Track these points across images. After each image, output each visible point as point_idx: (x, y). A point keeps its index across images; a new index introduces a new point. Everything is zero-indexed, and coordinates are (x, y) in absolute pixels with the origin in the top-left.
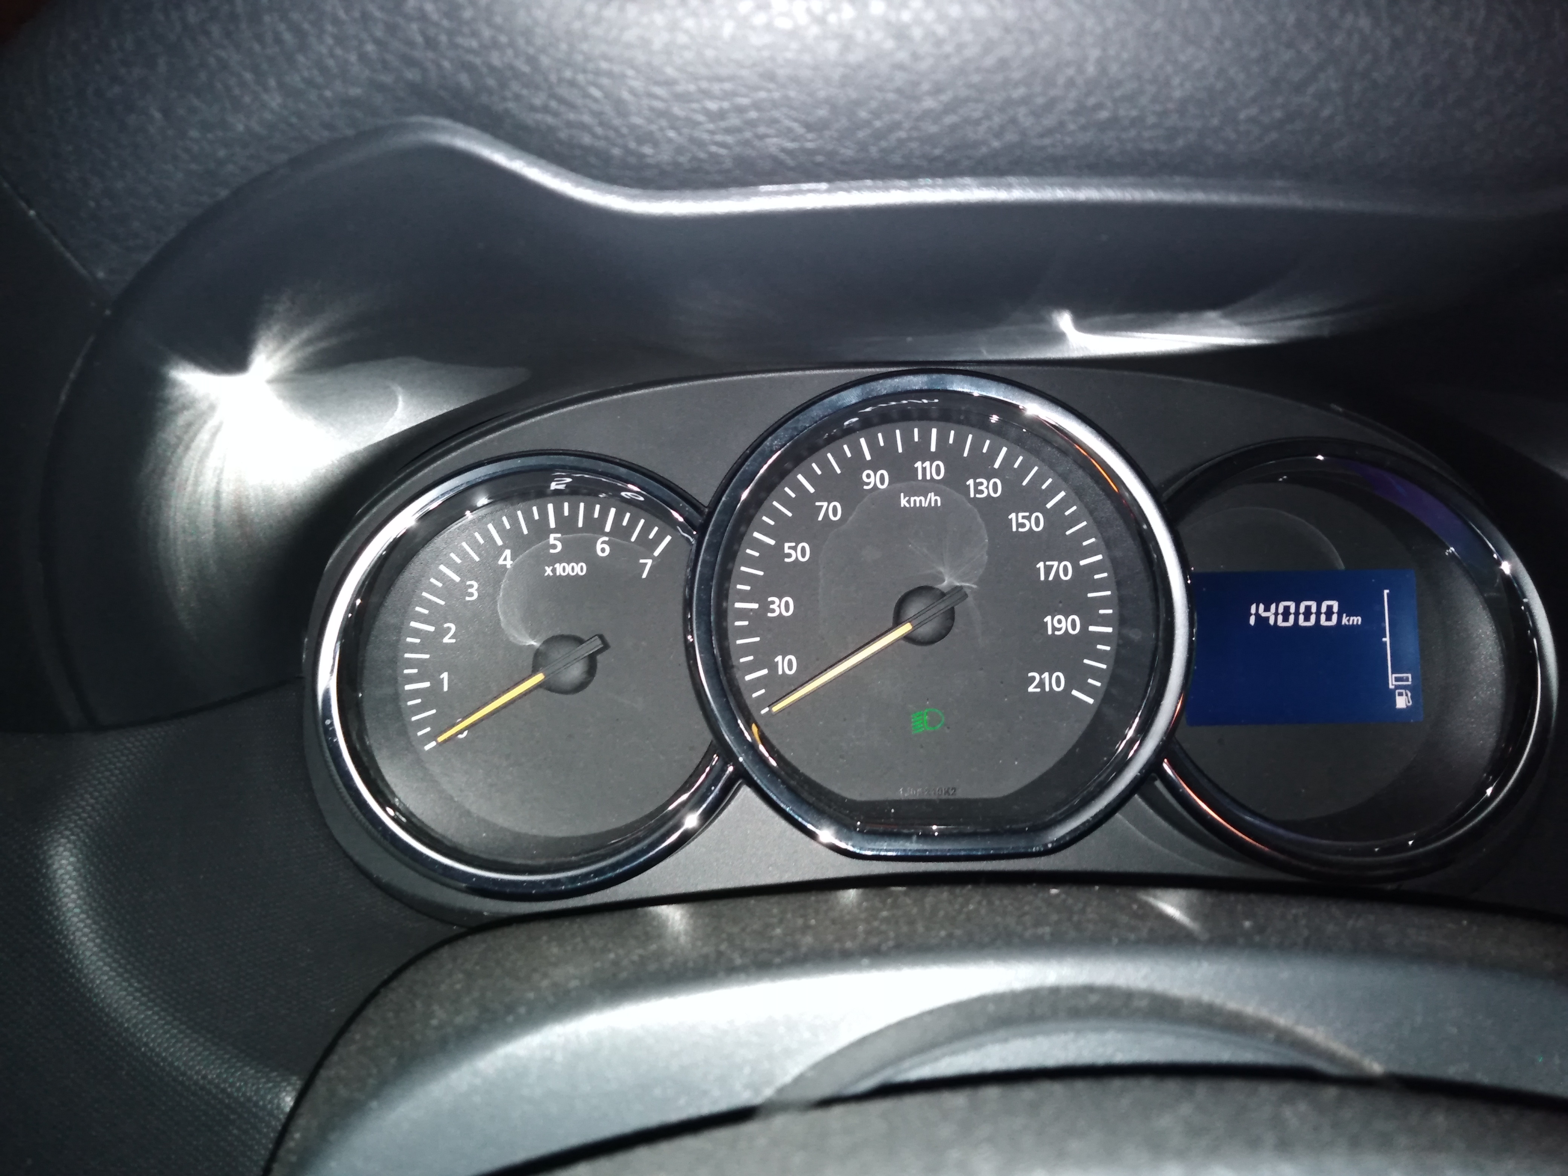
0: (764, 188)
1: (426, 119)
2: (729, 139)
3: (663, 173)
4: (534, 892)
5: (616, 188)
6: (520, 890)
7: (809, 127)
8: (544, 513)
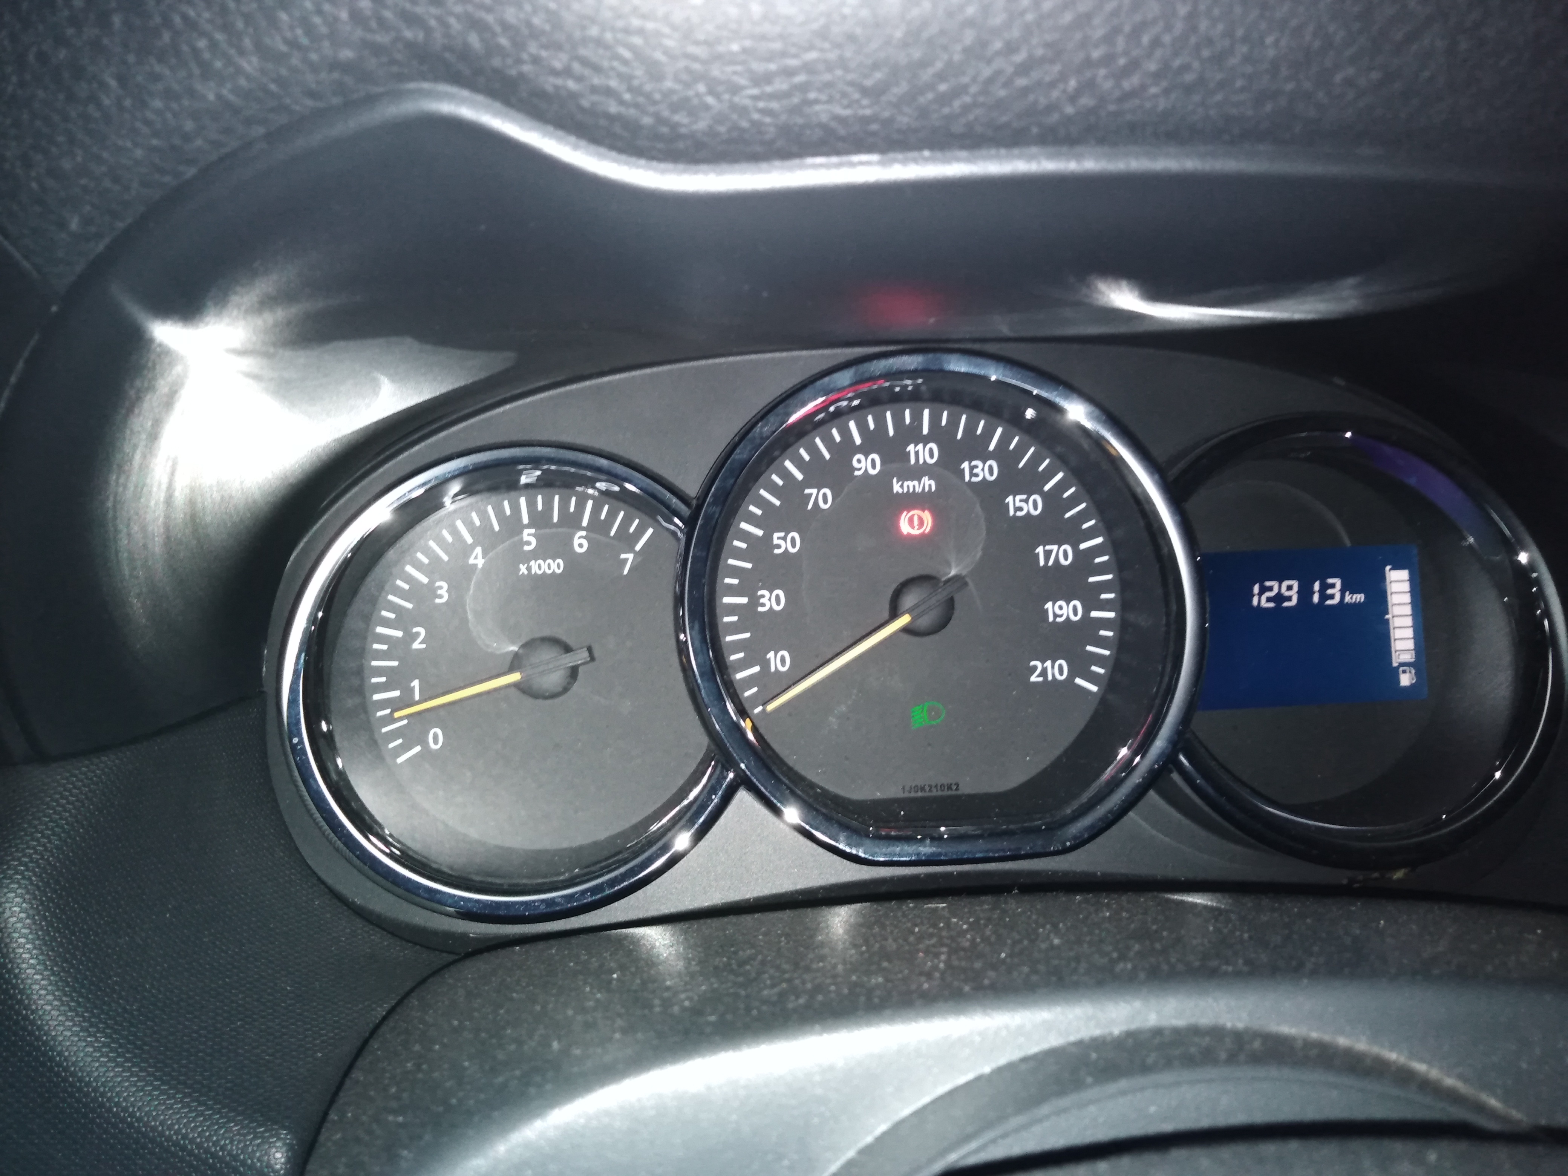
0: (810, 160)
1: (426, 85)
2: (775, 105)
3: (699, 145)
4: (527, 914)
5: (642, 162)
6: (512, 912)
7: (865, 92)
8: (516, 508)
